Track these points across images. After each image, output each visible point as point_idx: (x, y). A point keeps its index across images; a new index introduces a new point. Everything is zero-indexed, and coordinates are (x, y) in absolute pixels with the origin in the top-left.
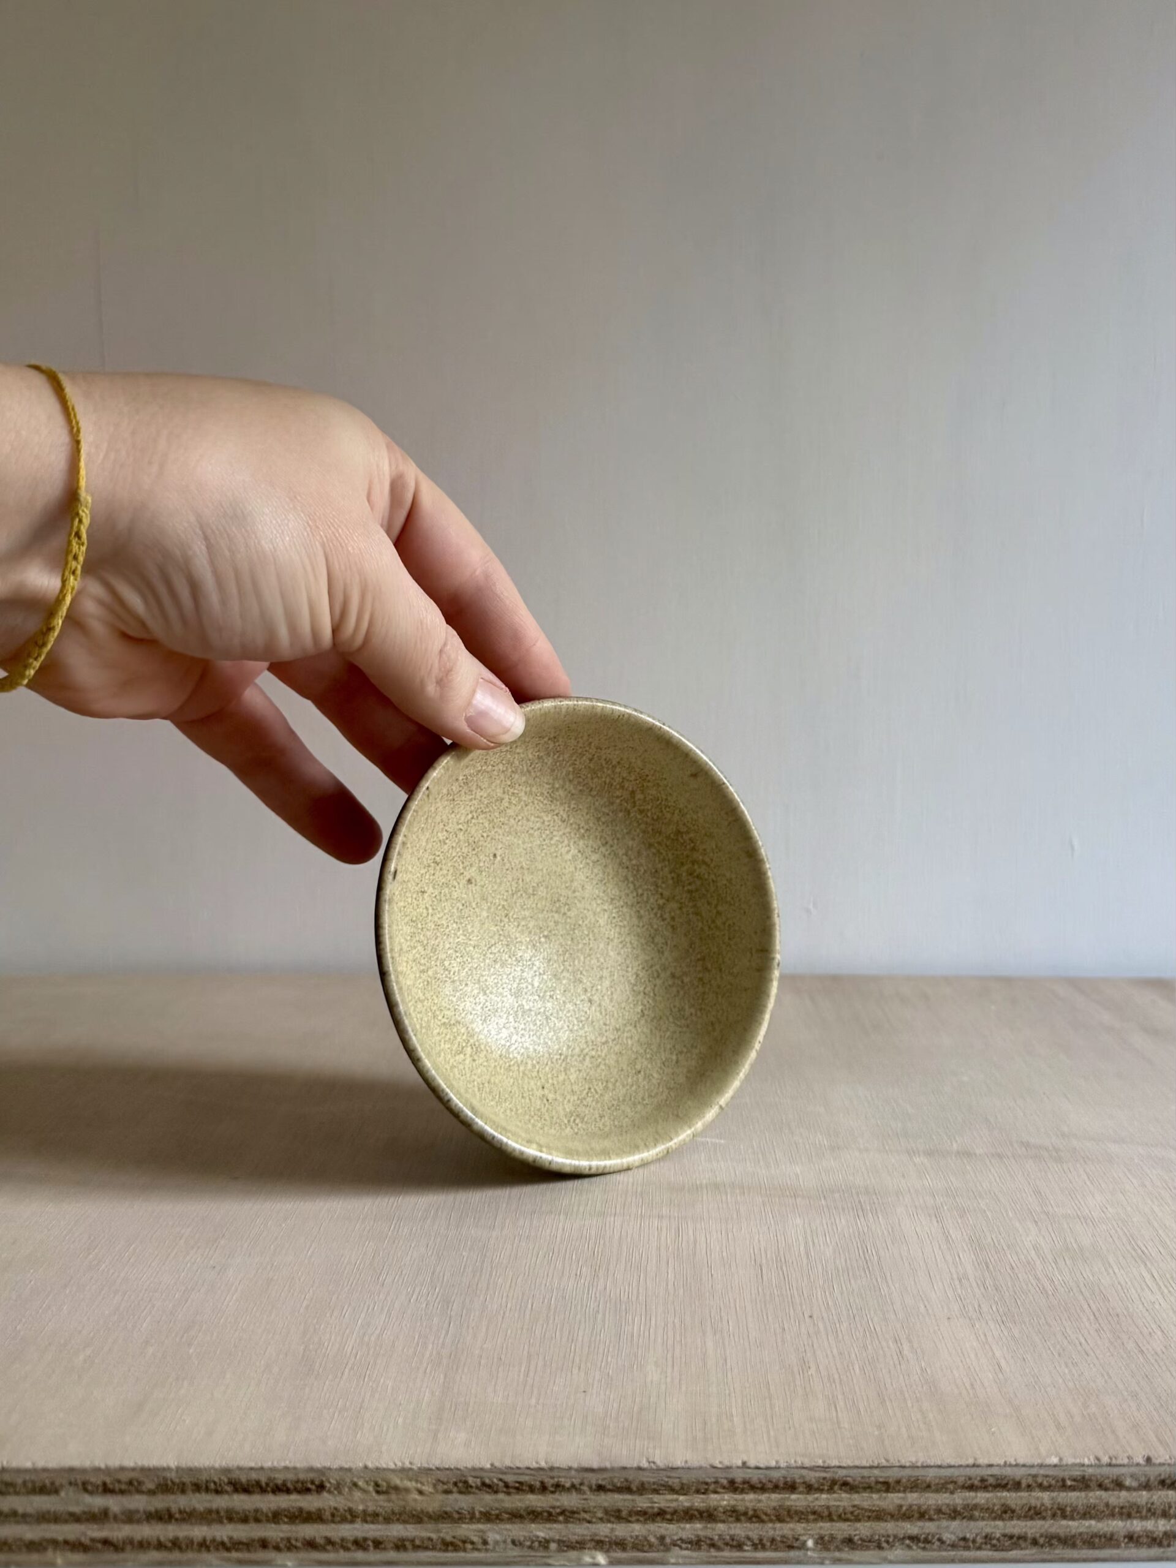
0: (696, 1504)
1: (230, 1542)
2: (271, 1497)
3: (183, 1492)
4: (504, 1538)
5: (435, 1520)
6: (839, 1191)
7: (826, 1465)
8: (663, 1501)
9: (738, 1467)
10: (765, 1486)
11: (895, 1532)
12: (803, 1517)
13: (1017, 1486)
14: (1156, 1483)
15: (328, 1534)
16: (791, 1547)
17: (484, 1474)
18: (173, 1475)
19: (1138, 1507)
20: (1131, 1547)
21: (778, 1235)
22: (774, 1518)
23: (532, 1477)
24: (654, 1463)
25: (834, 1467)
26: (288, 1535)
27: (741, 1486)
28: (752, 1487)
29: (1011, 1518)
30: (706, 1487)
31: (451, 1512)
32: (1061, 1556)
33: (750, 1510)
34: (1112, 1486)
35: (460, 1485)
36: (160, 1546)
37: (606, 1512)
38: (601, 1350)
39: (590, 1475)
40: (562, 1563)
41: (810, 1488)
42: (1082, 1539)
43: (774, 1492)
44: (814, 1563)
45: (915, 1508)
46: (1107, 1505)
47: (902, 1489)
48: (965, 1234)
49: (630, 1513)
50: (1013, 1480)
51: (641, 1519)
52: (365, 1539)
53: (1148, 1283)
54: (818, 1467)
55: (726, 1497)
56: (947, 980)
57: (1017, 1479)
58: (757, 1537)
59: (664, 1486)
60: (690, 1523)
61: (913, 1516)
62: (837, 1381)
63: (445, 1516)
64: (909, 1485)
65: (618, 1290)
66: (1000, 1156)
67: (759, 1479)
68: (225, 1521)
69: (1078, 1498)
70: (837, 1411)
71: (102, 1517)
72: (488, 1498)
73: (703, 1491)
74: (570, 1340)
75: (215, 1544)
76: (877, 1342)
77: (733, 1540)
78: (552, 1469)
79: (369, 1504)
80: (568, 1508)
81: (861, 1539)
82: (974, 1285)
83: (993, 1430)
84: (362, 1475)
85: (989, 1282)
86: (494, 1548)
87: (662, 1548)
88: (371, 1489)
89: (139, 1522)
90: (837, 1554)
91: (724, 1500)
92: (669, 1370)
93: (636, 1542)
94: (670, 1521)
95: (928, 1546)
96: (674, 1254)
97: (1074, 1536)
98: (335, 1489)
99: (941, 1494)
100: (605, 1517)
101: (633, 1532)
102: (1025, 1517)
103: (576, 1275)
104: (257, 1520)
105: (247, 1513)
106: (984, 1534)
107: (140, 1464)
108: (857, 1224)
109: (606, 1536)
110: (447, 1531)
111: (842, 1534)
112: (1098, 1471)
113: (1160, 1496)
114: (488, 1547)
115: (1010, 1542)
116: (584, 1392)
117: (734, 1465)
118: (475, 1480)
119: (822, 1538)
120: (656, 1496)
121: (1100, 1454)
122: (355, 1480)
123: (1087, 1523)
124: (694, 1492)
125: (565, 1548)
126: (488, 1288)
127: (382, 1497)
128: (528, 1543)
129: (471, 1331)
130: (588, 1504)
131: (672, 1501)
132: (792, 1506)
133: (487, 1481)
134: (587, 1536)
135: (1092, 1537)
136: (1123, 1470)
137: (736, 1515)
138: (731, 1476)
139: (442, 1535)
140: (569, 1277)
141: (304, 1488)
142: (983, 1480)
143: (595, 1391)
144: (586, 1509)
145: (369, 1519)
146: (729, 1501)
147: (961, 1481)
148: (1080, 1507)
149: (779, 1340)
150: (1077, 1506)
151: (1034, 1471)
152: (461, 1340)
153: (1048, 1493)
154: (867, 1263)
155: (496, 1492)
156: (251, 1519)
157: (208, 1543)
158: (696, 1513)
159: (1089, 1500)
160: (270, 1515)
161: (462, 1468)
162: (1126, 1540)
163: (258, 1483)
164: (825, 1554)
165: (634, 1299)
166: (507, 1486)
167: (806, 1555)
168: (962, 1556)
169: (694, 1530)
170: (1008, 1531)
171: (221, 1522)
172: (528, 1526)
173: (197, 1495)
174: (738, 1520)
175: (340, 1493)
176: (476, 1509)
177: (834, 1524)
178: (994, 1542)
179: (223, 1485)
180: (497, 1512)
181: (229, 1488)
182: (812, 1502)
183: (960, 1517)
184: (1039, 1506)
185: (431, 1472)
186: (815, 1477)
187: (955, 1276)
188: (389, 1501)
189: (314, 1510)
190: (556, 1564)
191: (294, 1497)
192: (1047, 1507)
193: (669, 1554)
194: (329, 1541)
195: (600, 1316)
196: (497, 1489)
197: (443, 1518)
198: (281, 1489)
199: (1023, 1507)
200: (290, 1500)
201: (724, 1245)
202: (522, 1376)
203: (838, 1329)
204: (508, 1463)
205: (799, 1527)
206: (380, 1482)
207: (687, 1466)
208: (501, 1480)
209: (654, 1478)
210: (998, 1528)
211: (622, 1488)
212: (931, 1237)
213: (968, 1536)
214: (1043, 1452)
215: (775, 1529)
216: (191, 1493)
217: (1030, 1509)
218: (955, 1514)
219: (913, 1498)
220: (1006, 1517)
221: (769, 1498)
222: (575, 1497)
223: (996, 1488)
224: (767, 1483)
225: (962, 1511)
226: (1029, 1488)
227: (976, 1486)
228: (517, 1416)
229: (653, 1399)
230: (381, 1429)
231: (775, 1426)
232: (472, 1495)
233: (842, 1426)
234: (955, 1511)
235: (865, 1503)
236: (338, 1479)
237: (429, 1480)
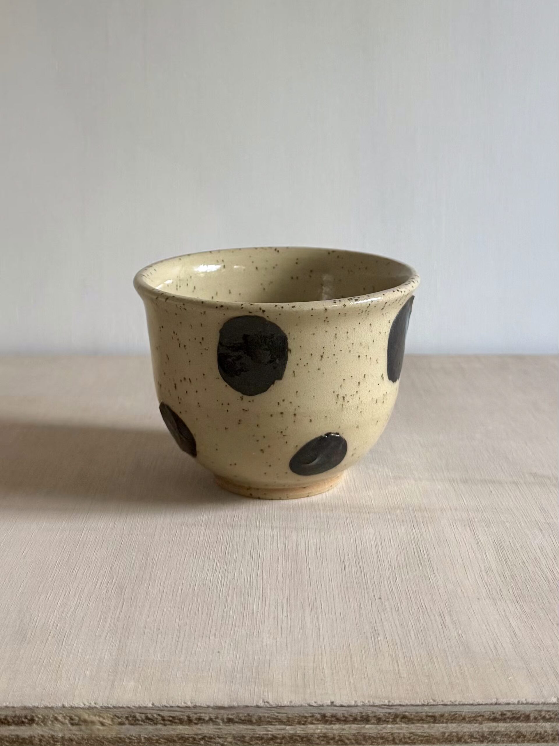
0: (298, 732)
5: (113, 744)
6: (400, 509)
7: (390, 704)
8: (274, 730)
9: (328, 706)
10: (347, 719)
12: (374, 741)
13: (527, 718)
17: (148, 711)
21: (357, 540)
22: (354, 742)
23: (181, 713)
24: (268, 703)
25: (396, 705)
27: (330, 719)
28: (337, 719)
29: (523, 742)
30: (305, 720)
31: (124, 738)
33: (336, 736)
35: (130, 719)
37: (234, 738)
38: (230, 622)
39: (222, 711)
41: (379, 720)
43: (354, 723)
45: (454, 734)
47: (445, 721)
48: (490, 538)
50: (525, 714)
51: (260, 742)
54: (385, 705)
55: (320, 726)
56: (477, 358)
57: (528, 713)
59: (275, 719)
61: (453, 740)
62: (399, 644)
63: (120, 741)
64: (449, 717)
65: (243, 580)
66: (516, 483)
67: (343, 714)
70: (398, 665)
72: (150, 728)
73: (303, 722)
76: (427, 616)
78: (195, 707)
79: (66, 732)
80: (208, 735)
82: (497, 575)
83: (509, 678)
84: (61, 712)
85: (507, 573)
88: (67, 721)
91: (318, 729)
94: (280, 744)
96: (283, 554)
98: (42, 722)
99: (473, 724)
100: (233, 741)
102: (533, 740)
103: (213, 568)
116: (219, 652)
117: (325, 704)
118: (141, 715)
120: (270, 726)
122: (56, 715)
124: (297, 724)
126: (150, 579)
127: (75, 728)
130: (221, 732)
131: (281, 729)
132: (366, 733)
133: (149, 716)
137: (326, 739)
138: (323, 712)
140: (208, 570)
141: (20, 721)
142: (503, 714)
143: (226, 652)
144: (220, 736)
145: (65, 743)
146: (321, 729)
147: (487, 715)
149: (357, 615)
151: (539, 708)
152: (131, 616)
153: (550, 723)
154: (420, 560)
155: (156, 724)
158: (298, 738)
161: (131, 707)
165: (254, 584)
166: (163, 719)
175: (45, 724)
176: (142, 735)
180: (157, 738)
182: (381, 730)
183: (487, 741)
184: (543, 732)
185: (109, 710)
186: (383, 713)
187: (483, 569)
188: (81, 730)
189: (27, 737)
191: (12, 727)
192: (548, 733)
195: (229, 599)
196: (157, 721)
197: (118, 742)
199: (531, 733)
200: (9, 730)
201: (318, 548)
202: (174, 641)
203: (400, 608)
204: (164, 703)
206: (74, 717)
207: (293, 704)
208: (159, 715)
209: (268, 713)
211: (246, 720)
212: (465, 541)
214: (545, 693)
217: (537, 734)
218: (483, 738)
219: (453, 727)
220: (519, 740)
221: (350, 727)
222: (212, 727)
223: (512, 720)
224: (349, 716)
225: (488, 736)
226: (536, 719)
227: (498, 719)
228: (171, 670)
229: (267, 658)
230: (74, 679)
231: (354, 676)
232: (138, 727)
233: (402, 676)
234: (483, 736)
235: (419, 731)
236: (44, 715)
237: (109, 715)
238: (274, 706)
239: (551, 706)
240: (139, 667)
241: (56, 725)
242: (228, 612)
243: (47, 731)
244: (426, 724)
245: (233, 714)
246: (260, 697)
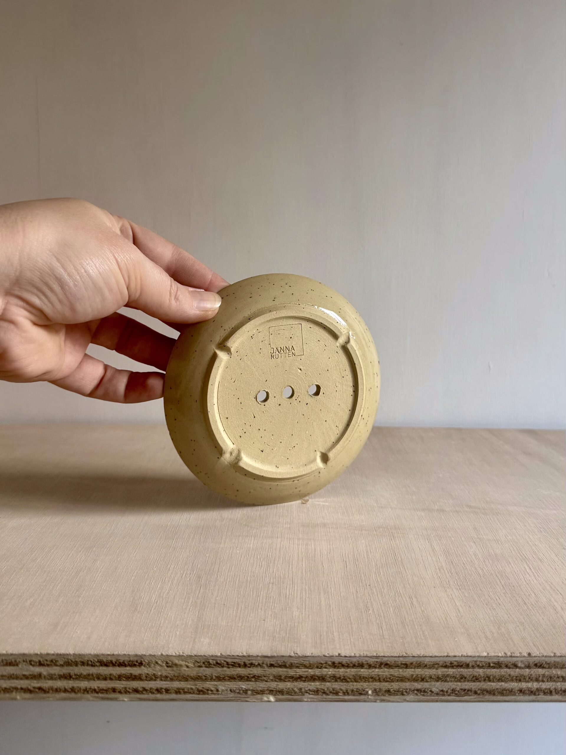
0: (317, 673)
1: (98, 689)
2: (117, 668)
3: (76, 665)
4: (226, 688)
5: (194, 680)
6: (382, 528)
7: (378, 655)
8: (301, 672)
9: (336, 656)
10: (349, 665)
11: (410, 687)
12: (367, 680)
13: (467, 666)
14: (533, 665)
15: (144, 686)
16: (361, 694)
17: (218, 659)
18: (71, 658)
19: (524, 677)
20: (521, 696)
21: (354, 548)
22: (353, 680)
23: (240, 660)
24: (297, 654)
25: (381, 656)
26: (126, 686)
27: (338, 665)
28: (342, 665)
29: (465, 681)
30: (321, 665)
31: (202, 676)
32: (488, 699)
33: (341, 677)
34: (512, 666)
35: (206, 663)
36: (65, 691)
37: (274, 677)
38: (271, 601)
39: (267, 659)
40: (254, 700)
42: (498, 691)
43: (353, 668)
44: (372, 702)
45: (419, 676)
46: (510, 675)
47: (413, 667)
48: (441, 548)
49: (286, 677)
50: (466, 663)
51: (291, 680)
52: (161, 688)
53: (528, 571)
54: (374, 656)
55: (331, 670)
57: (468, 662)
58: (345, 689)
59: (302, 665)
60: (314, 682)
61: (418, 680)
62: (382, 616)
63: (199, 678)
64: (416, 665)
67: (346, 661)
68: (96, 680)
69: (496, 672)
70: (382, 630)
71: (39, 677)
72: (219, 669)
73: (320, 667)
74: (257, 596)
75: (91, 690)
76: (401, 598)
77: (334, 690)
78: (249, 656)
79: (163, 672)
80: (257, 675)
81: (394, 690)
82: (447, 572)
83: (456, 639)
84: (160, 658)
85: (453, 571)
86: (222, 693)
87: (301, 694)
88: (164, 665)
89: (55, 679)
90: (383, 697)
91: (330, 672)
92: (304, 610)
93: (288, 691)
94: (304, 681)
95: (425, 694)
97: (494, 690)
98: (148, 665)
99: (432, 669)
100: (274, 679)
101: (286, 686)
102: (471, 680)
103: (260, 565)
104: (111, 679)
105: (106, 676)
106: (452, 689)
107: (56, 653)
108: (391, 543)
109: (274, 688)
110: (200, 685)
111: (385, 688)
112: (505, 659)
113: (535, 672)
114: (219, 693)
115: (463, 692)
116: (264, 620)
118: (213, 661)
119: (375, 690)
120: (298, 669)
121: (507, 652)
122: (157, 660)
123: (500, 684)
124: (316, 668)
125: (255, 694)
126: (218, 571)
127: (169, 669)
128: (238, 691)
129: (210, 591)
130: (266, 673)
131: (305, 672)
132: (361, 675)
133: (219, 662)
134: (265, 688)
135: (502, 691)
136: (518, 659)
137: (335, 678)
138: (333, 660)
139: (197, 687)
140: (256, 566)
141: (133, 664)
142: (451, 663)
143: (269, 620)
144: (265, 675)
145: (163, 679)
146: (332, 672)
147: (441, 663)
148: (497, 677)
149: (355, 597)
150: (495, 676)
151: (475, 659)
152: (206, 596)
153: (482, 670)
154: (396, 561)
155: (223, 667)
156: (108, 679)
157: (88, 689)
158: (317, 677)
159: (501, 673)
160: (117, 676)
161: (207, 655)
162: (519, 692)
163: (111, 662)
164: (377, 697)
165: (287, 576)
166: (228, 663)
167: (368, 697)
168: (441, 698)
169: (316, 686)
170: (463, 687)
171: (94, 680)
172: (238, 683)
173: (83, 667)
174: (336, 681)
175: (150, 666)
176: (213, 675)
177: (381, 683)
178: (457, 692)
179: (95, 663)
180: (223, 676)
181: (98, 664)
182: (371, 673)
183: (441, 681)
184: (477, 676)
185: (192, 657)
186: (372, 661)
187: (437, 567)
188: (173, 670)
189: (138, 675)
190: (251, 701)
191: (128, 668)
192: (481, 676)
193: (303, 697)
194: (144, 689)
196: (223, 665)
197: (197, 678)
198: (122, 664)
199: (470, 676)
200: (126, 670)
201: (329, 553)
202: (235, 612)
203: (384, 592)
204: (229, 654)
205: (365, 685)
206: (169, 662)
207: (312, 655)
208: (225, 661)
209: (297, 661)
210: (458, 686)
211: (282, 665)
212: (425, 549)
213: (444, 689)
214: (479, 649)
215: (353, 685)
216: (80, 666)
217: (473, 677)
218: (438, 679)
219: (419, 672)
220: (462, 680)
221: (351, 671)
222: (260, 669)
223: (457, 667)
224: (350, 664)
225: (441, 678)
226: (473, 667)
227: (448, 666)
228: (232, 631)
229: (296, 624)
230: (169, 637)
231: (354, 637)
232: (211, 668)
233: (385, 637)
234: (438, 678)
235: (396, 674)
236: (149, 659)
237: (192, 661)
238: (301, 656)
239: (484, 658)
240: (211, 629)
241: (156, 667)
242: (270, 594)
243: (151, 671)
244: (401, 669)
245: (274, 661)
246: (292, 650)
